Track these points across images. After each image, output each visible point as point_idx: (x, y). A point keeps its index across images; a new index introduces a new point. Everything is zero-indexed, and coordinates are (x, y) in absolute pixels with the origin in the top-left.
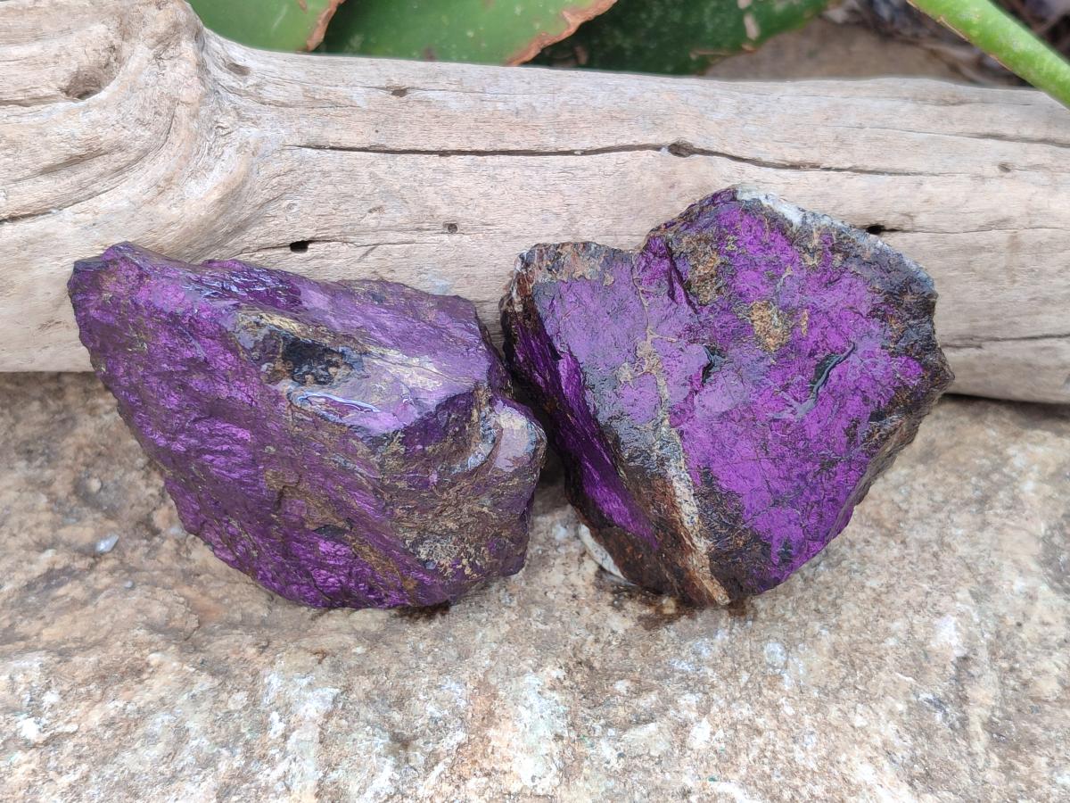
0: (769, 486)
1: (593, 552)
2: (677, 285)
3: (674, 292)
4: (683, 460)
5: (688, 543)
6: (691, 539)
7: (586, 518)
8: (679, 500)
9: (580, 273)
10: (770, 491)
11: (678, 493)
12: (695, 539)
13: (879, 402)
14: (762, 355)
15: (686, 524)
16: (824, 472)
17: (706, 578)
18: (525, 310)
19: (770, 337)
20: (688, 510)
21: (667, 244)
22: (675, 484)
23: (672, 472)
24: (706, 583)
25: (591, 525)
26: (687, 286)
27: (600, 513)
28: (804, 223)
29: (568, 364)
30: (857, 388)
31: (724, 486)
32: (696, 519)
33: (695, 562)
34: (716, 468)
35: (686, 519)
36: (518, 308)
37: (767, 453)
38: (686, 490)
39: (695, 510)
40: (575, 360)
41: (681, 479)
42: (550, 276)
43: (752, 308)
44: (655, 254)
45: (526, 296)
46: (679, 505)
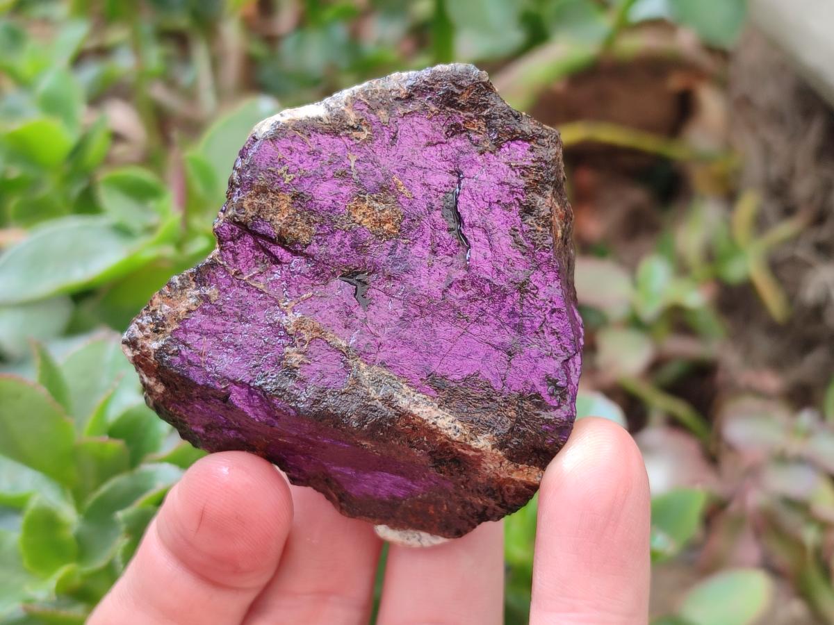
0: (493, 346)
1: (406, 541)
2: (273, 249)
3: (276, 257)
4: (404, 386)
5: (471, 453)
6: (470, 447)
7: (374, 518)
8: (431, 422)
9: (184, 310)
10: (497, 349)
11: (425, 417)
12: (473, 444)
13: (517, 199)
14: (391, 243)
15: (454, 438)
16: (526, 295)
17: (512, 472)
18: (167, 384)
19: (385, 223)
20: (446, 422)
21: (234, 221)
22: (416, 411)
23: (403, 403)
24: (516, 476)
25: (384, 520)
26: (281, 241)
27: (383, 502)
28: (330, 109)
29: (239, 393)
30: (490, 204)
31: (457, 377)
32: (459, 426)
33: (492, 467)
34: (437, 368)
35: (450, 432)
36: (160, 389)
37: (467, 319)
38: (430, 408)
39: (451, 418)
40: (242, 384)
41: (417, 403)
42: (161, 336)
43: (350, 214)
44: (232, 240)
45: (157, 372)
46: (434, 427)
